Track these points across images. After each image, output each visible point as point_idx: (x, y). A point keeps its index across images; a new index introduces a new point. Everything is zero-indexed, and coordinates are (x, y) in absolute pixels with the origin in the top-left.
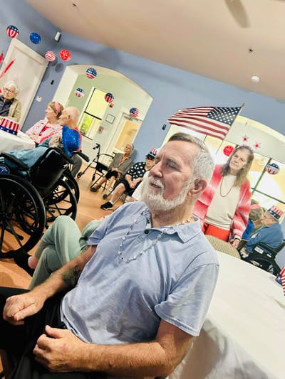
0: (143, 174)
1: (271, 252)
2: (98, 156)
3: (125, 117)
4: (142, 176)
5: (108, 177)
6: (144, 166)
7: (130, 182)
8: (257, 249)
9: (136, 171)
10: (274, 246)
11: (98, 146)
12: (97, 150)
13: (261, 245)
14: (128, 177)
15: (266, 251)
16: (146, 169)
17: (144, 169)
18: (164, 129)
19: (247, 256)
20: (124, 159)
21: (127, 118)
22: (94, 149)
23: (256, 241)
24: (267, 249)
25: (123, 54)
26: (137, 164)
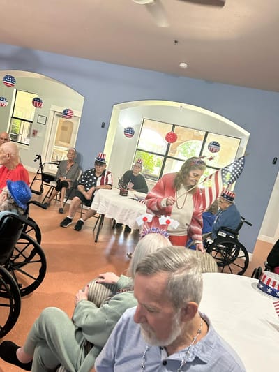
0: (96, 181)
1: (232, 233)
2: (41, 167)
3: (57, 115)
4: (95, 184)
5: (59, 189)
6: (94, 172)
7: (84, 193)
8: (220, 234)
9: (88, 179)
10: (234, 228)
11: (39, 157)
12: (39, 161)
13: (224, 229)
14: (81, 188)
15: (229, 233)
16: (98, 176)
17: (94, 176)
18: (103, 127)
19: (213, 242)
20: (69, 166)
21: (59, 116)
22: (35, 161)
23: (218, 226)
24: (229, 232)
25: (40, 53)
26: (87, 172)
